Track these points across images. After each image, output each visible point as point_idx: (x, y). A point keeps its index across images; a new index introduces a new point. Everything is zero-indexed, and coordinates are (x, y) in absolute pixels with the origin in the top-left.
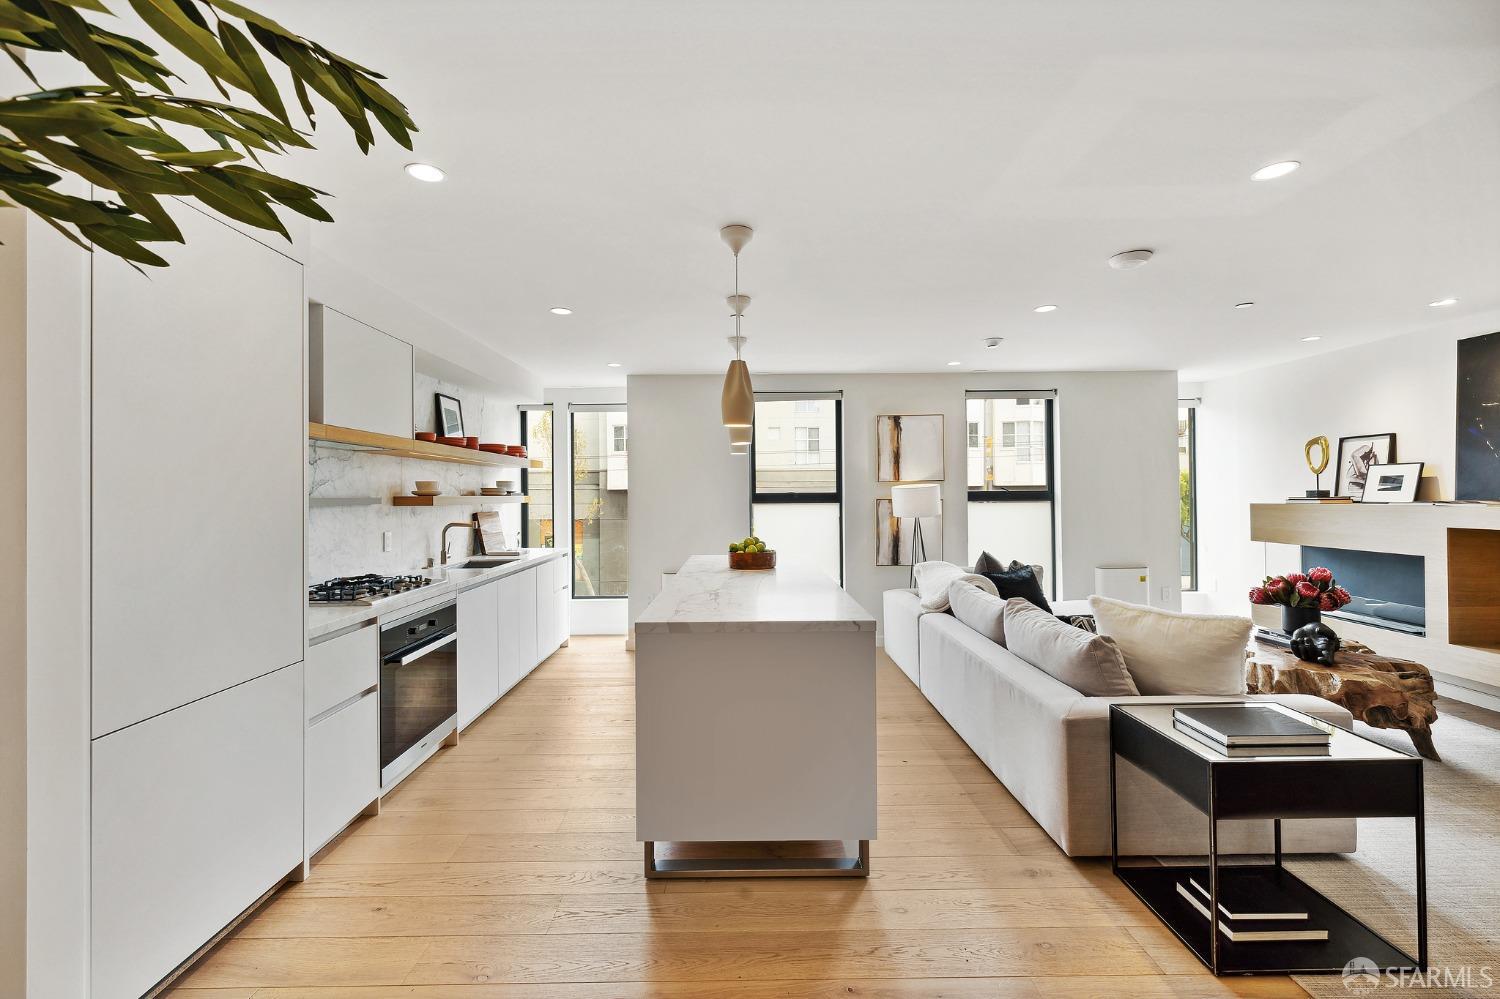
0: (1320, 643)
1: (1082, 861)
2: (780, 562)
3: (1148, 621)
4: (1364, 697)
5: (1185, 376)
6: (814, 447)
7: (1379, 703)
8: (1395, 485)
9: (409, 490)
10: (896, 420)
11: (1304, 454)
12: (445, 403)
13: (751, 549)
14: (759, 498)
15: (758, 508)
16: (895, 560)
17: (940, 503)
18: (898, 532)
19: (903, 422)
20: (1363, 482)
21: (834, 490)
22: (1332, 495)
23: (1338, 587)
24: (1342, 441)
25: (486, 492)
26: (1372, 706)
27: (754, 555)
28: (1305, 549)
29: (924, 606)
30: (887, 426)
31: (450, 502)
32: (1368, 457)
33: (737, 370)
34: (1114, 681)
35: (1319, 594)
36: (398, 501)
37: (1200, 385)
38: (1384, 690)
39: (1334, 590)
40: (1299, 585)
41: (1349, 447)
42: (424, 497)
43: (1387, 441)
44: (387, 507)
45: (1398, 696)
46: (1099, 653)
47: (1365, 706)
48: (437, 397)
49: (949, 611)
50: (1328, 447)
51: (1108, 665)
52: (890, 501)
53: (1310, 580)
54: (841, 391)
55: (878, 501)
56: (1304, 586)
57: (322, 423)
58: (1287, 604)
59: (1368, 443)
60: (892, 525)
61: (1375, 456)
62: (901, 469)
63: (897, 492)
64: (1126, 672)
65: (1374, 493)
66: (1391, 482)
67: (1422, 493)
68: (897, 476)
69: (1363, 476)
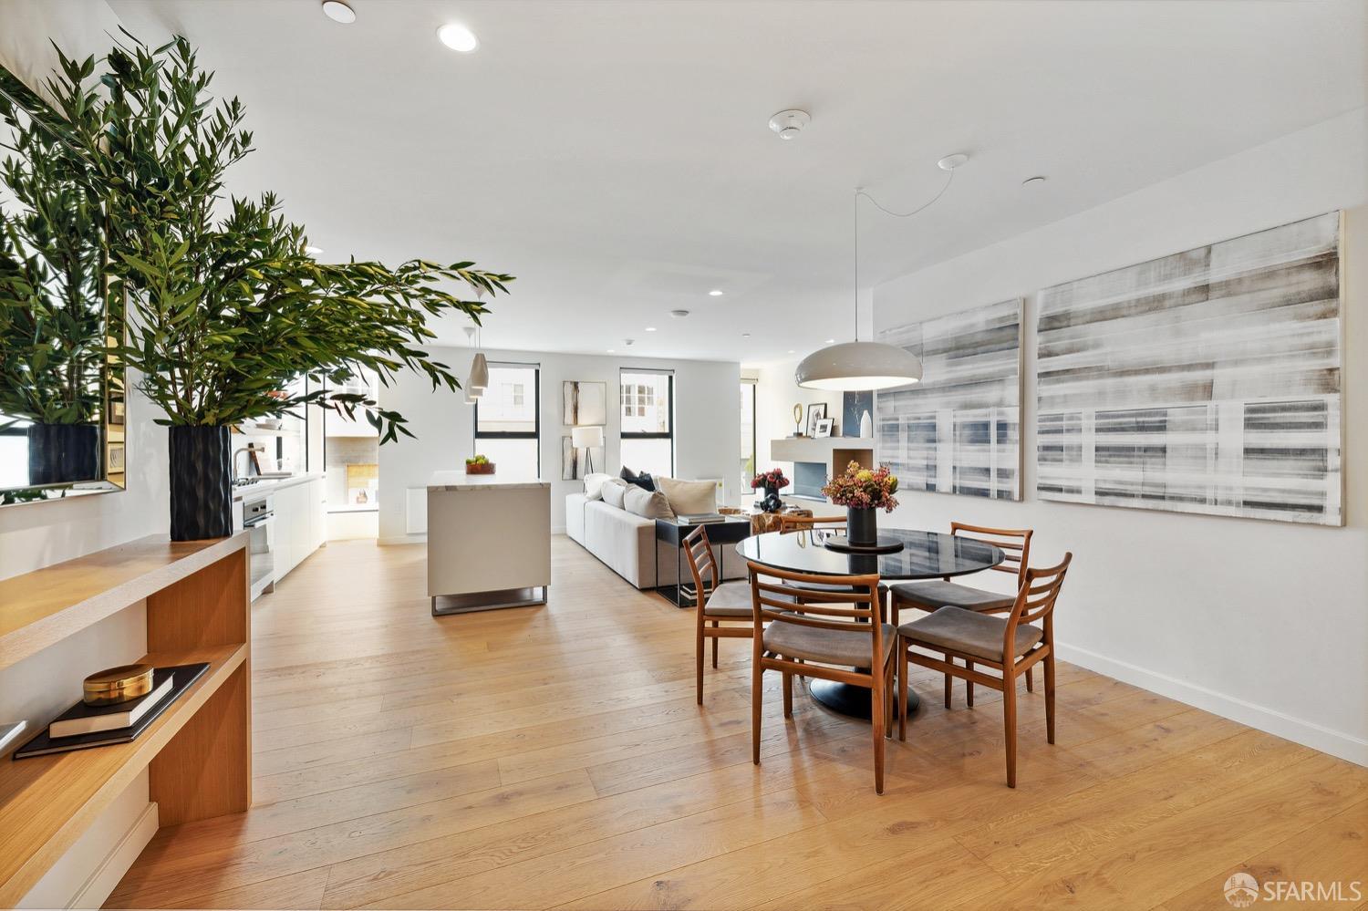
1: (644, 590)
2: (497, 469)
3: (680, 486)
5: (747, 365)
6: (518, 400)
8: (825, 429)
10: (576, 385)
11: (793, 412)
13: (481, 461)
14: (479, 435)
15: (479, 441)
16: (575, 477)
17: (602, 439)
18: (576, 458)
19: (580, 386)
20: (815, 428)
21: (534, 430)
22: (804, 434)
24: (809, 406)
25: (259, 427)
27: (482, 465)
28: (795, 463)
29: (588, 498)
30: (569, 388)
32: (818, 415)
33: (480, 360)
34: (663, 512)
35: (778, 481)
37: (758, 372)
39: (783, 479)
41: (812, 409)
43: (823, 407)
46: (657, 500)
49: (602, 500)
50: (803, 409)
51: (660, 505)
52: (571, 438)
54: (539, 364)
55: (563, 438)
56: (770, 477)
58: (765, 487)
59: (817, 407)
60: (572, 452)
61: (820, 414)
62: (578, 418)
63: (575, 432)
64: (669, 509)
65: (818, 434)
66: (824, 427)
67: (833, 433)
68: (576, 421)
69: (815, 425)
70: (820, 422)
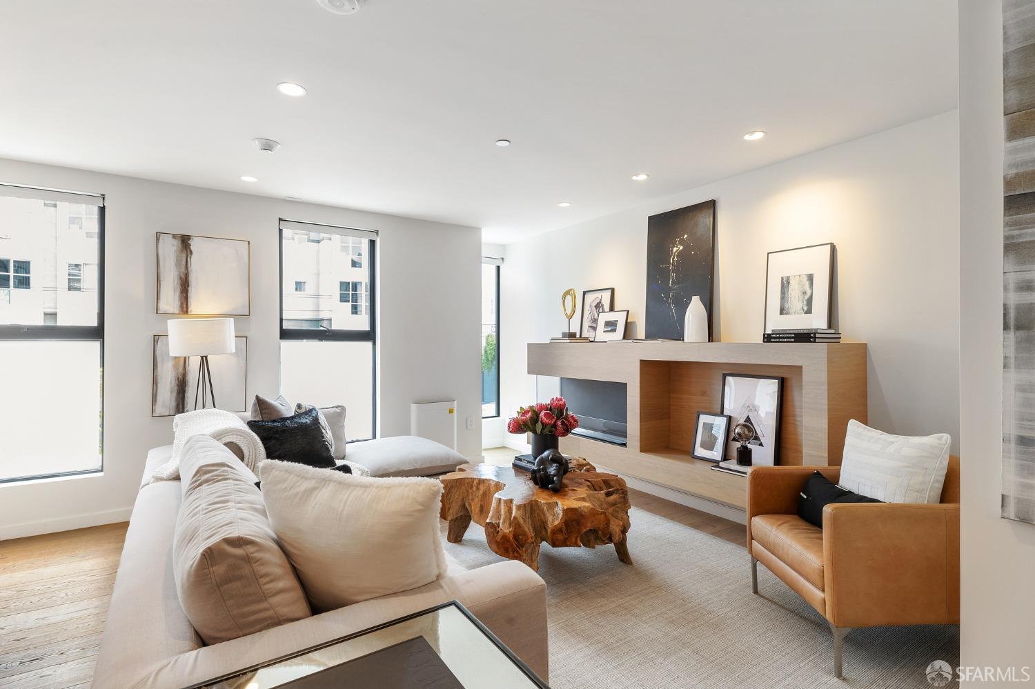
0: (552, 470)
4: (578, 523)
5: (490, 236)
7: (589, 526)
8: (613, 328)
10: (185, 241)
11: (561, 301)
18: (184, 375)
19: (195, 244)
20: (595, 326)
22: (578, 336)
23: (570, 413)
24: (584, 293)
26: (585, 530)
28: (561, 379)
30: (170, 248)
32: (599, 306)
34: (246, 609)
35: (555, 422)
37: (503, 247)
38: (593, 513)
39: (567, 418)
40: (542, 414)
43: (608, 293)
45: (603, 516)
47: (579, 531)
49: (179, 478)
50: (575, 297)
51: (236, 585)
52: (168, 337)
53: (551, 410)
54: (106, 196)
55: (156, 337)
56: (545, 414)
58: (534, 432)
59: (598, 295)
60: (176, 366)
61: (602, 305)
62: (191, 300)
65: (601, 335)
66: (611, 325)
67: (628, 334)
68: (184, 308)
69: (595, 321)
70: (604, 318)
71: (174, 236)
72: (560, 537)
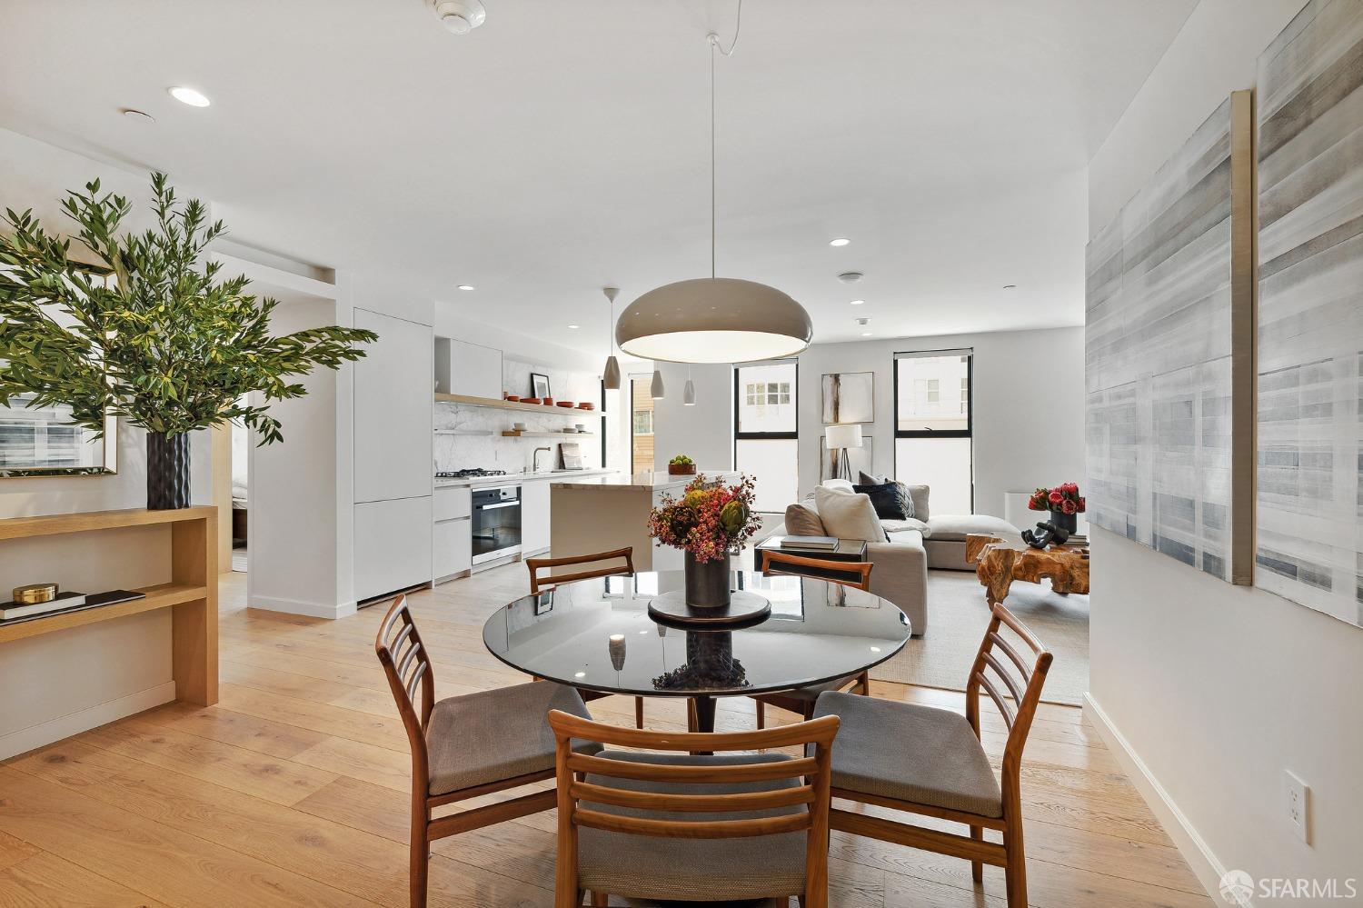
9: (512, 427)
10: (836, 378)
12: (536, 379)
17: (860, 439)
18: (837, 461)
19: (841, 379)
21: (794, 430)
25: (567, 431)
30: (829, 382)
31: (535, 436)
36: (505, 434)
42: (517, 432)
44: (497, 435)
48: (532, 375)
54: (797, 358)
55: (822, 438)
56: (1053, 495)
57: (449, 393)
60: (832, 455)
62: (839, 414)
63: (828, 430)
68: (836, 419)
71: (831, 375)
72: (1020, 574)
